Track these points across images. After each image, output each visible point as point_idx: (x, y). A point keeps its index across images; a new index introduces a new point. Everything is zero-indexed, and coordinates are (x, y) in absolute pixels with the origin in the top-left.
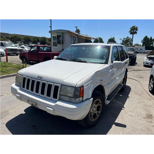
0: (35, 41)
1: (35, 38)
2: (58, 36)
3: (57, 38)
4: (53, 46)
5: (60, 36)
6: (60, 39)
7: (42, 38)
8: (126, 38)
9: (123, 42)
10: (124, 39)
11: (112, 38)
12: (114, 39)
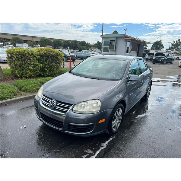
0: (65, 45)
1: (66, 42)
2: (110, 40)
3: (110, 42)
4: (104, 52)
5: (114, 41)
6: (113, 44)
7: (73, 41)
8: (177, 41)
9: (172, 46)
10: (174, 42)
11: (159, 40)
12: (161, 42)
